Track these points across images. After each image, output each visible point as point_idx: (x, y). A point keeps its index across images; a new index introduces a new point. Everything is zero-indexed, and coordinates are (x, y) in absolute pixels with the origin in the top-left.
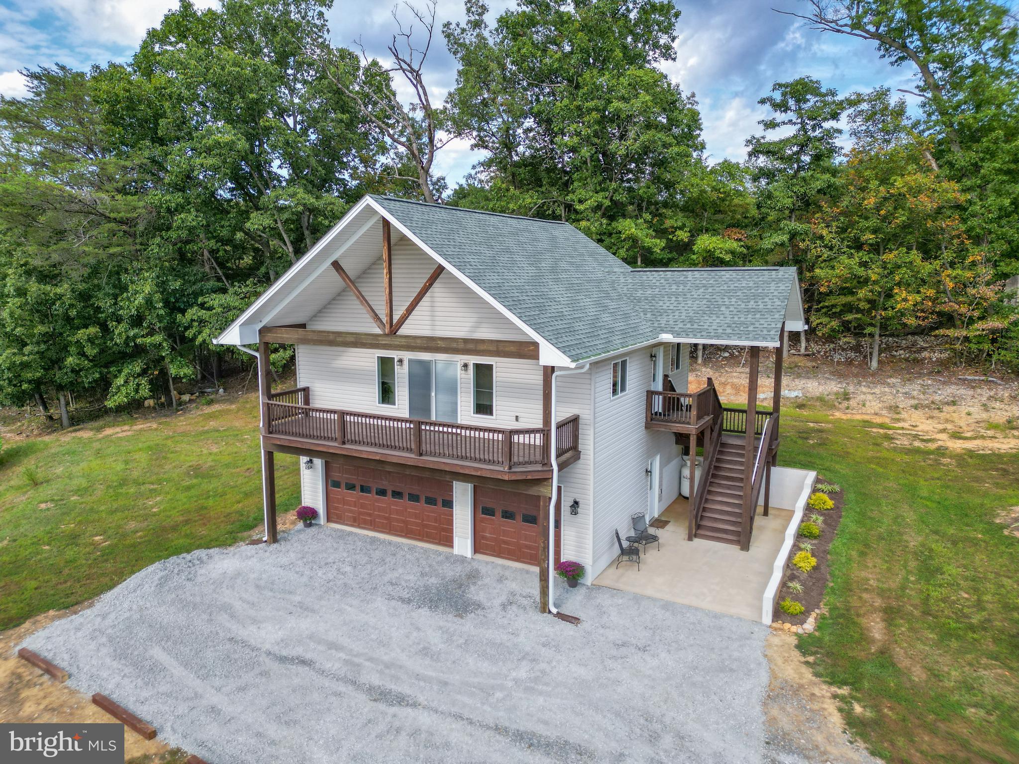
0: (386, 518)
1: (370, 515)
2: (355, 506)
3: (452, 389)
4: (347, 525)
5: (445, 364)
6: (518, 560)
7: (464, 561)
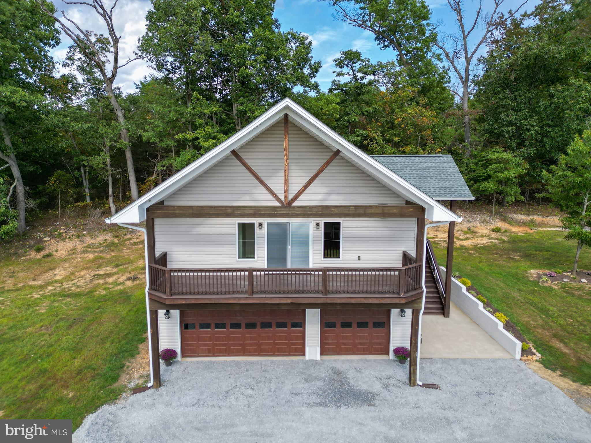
0: (240, 345)
1: (225, 345)
2: (210, 341)
3: (304, 242)
4: (202, 356)
5: (302, 224)
6: (354, 354)
7: (314, 363)
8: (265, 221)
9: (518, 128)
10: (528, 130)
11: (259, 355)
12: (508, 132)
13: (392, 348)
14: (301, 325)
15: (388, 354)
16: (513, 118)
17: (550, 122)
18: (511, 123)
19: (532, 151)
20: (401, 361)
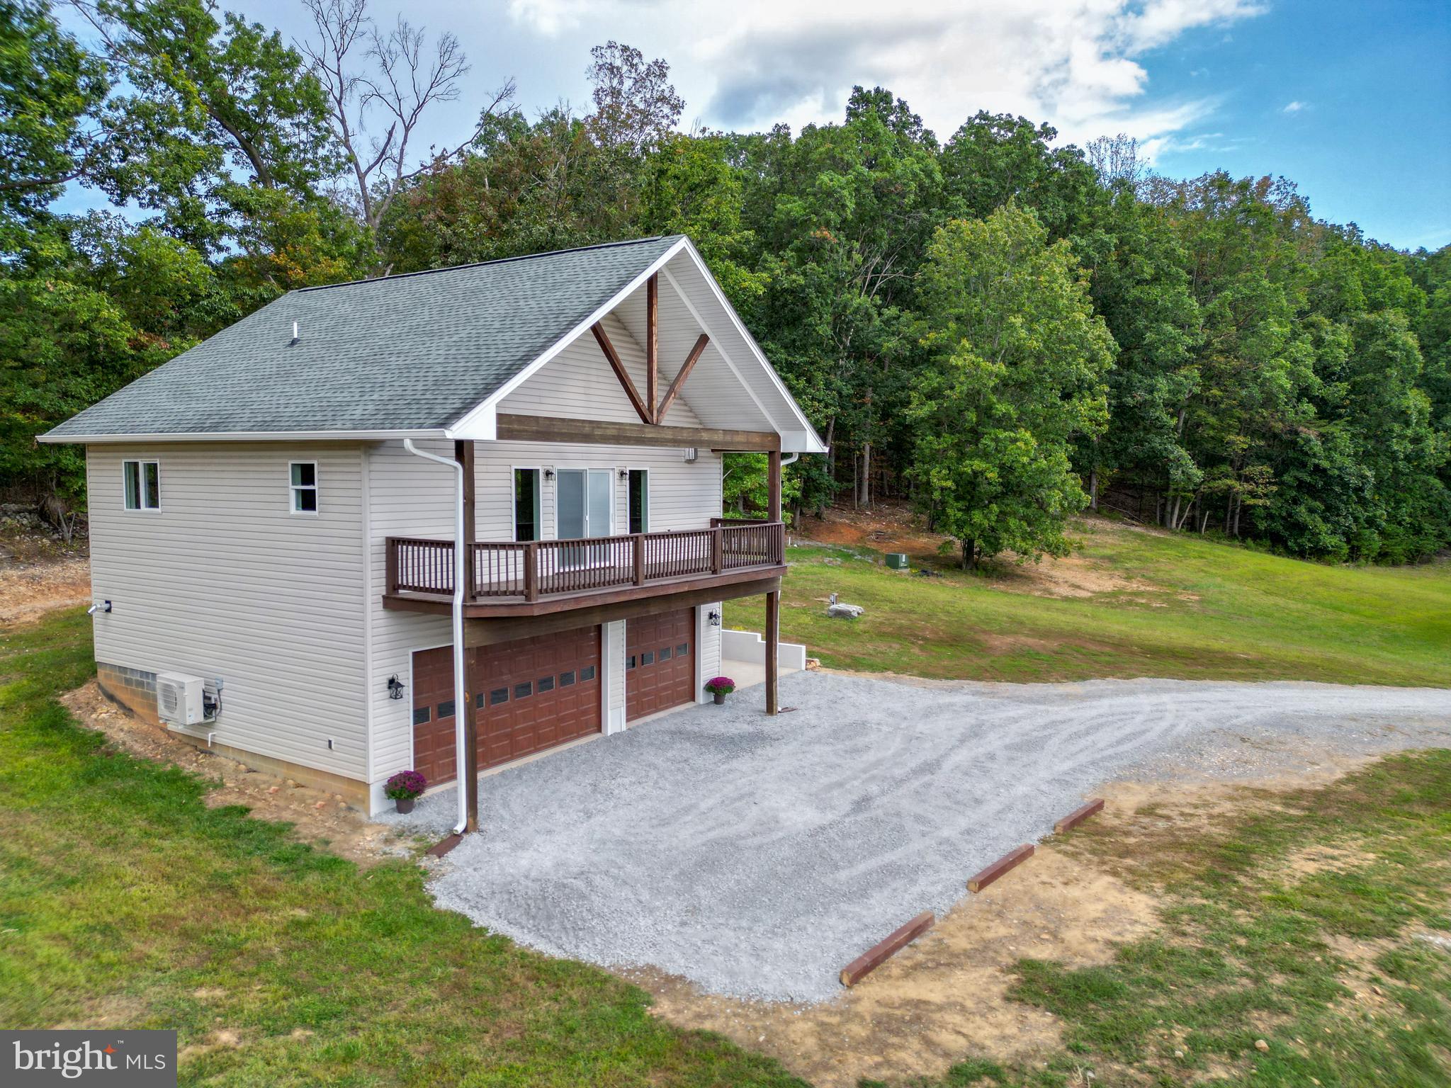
5: (602, 473)
6: (658, 709)
7: (617, 737)
13: (701, 684)
15: (695, 697)
20: (718, 700)
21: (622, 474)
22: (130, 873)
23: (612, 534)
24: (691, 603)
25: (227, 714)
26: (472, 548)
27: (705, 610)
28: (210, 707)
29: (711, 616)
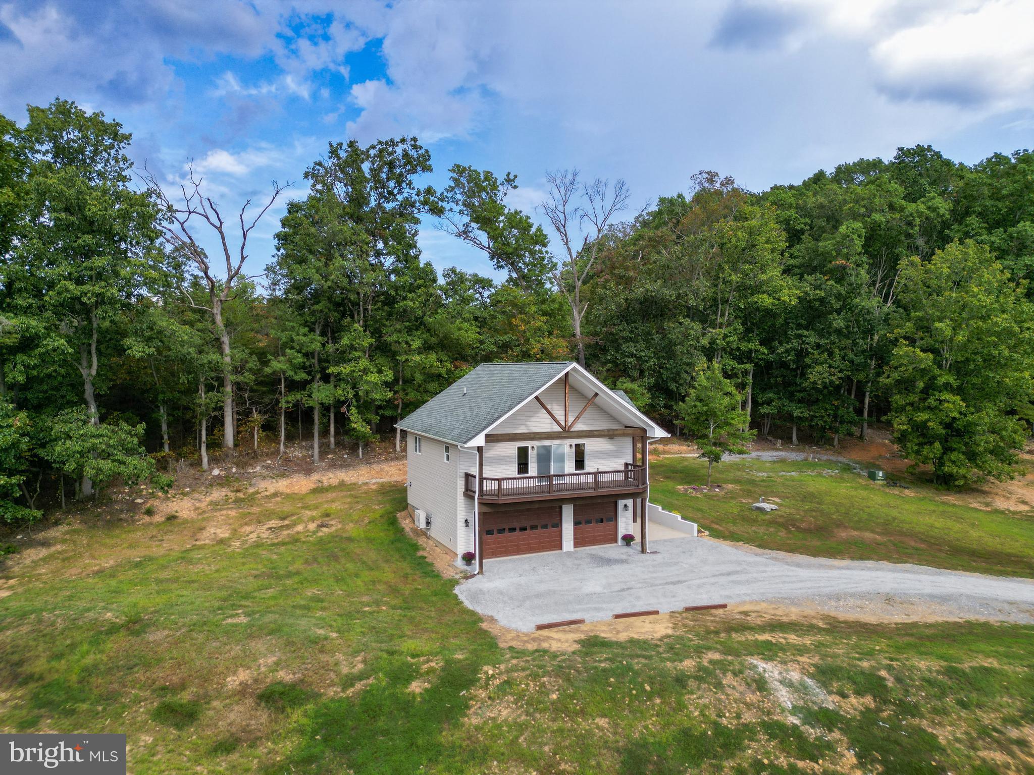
3: (561, 459)
5: (559, 445)
6: (595, 545)
7: (569, 554)
8: (536, 444)
9: (639, 359)
10: (647, 361)
11: (530, 553)
12: (631, 363)
13: (620, 536)
14: (559, 524)
15: (616, 542)
16: (633, 350)
17: (664, 354)
18: (632, 355)
19: (652, 381)
20: (628, 544)
21: (571, 446)
22: (387, 569)
23: (566, 472)
24: (613, 500)
25: (433, 526)
26: (482, 479)
27: (621, 503)
28: (428, 523)
29: (626, 506)
